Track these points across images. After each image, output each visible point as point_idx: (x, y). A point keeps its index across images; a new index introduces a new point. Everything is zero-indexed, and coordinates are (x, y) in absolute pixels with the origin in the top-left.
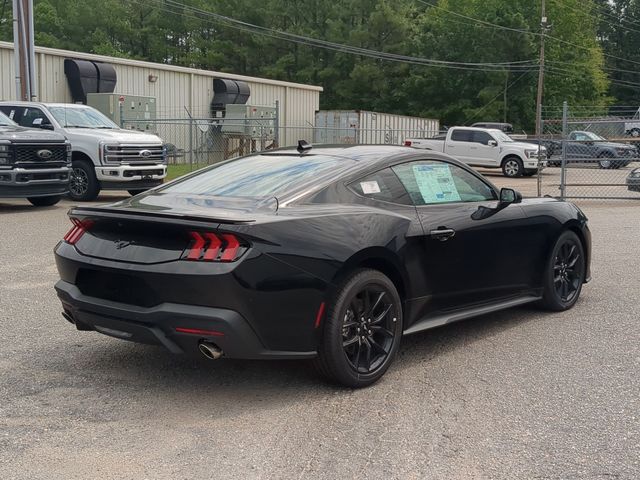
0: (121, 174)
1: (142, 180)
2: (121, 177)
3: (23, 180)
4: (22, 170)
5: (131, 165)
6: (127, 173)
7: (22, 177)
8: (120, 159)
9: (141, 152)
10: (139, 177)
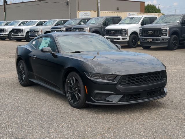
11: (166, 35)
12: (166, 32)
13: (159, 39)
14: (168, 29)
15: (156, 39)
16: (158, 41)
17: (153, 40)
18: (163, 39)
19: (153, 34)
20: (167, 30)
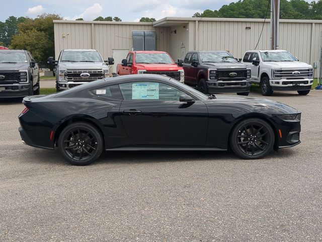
0: (281, 83)
1: (293, 86)
2: (281, 85)
3: (221, 86)
4: (222, 81)
5: (287, 79)
6: (284, 83)
7: (221, 84)
8: (281, 76)
9: (293, 73)
10: (291, 85)
11: (26, 81)
12: (25, 77)
13: (17, 86)
14: (27, 71)
15: (12, 86)
16: (15, 89)
17: (7, 88)
18: (22, 87)
19: (4, 79)
20: (26, 73)
